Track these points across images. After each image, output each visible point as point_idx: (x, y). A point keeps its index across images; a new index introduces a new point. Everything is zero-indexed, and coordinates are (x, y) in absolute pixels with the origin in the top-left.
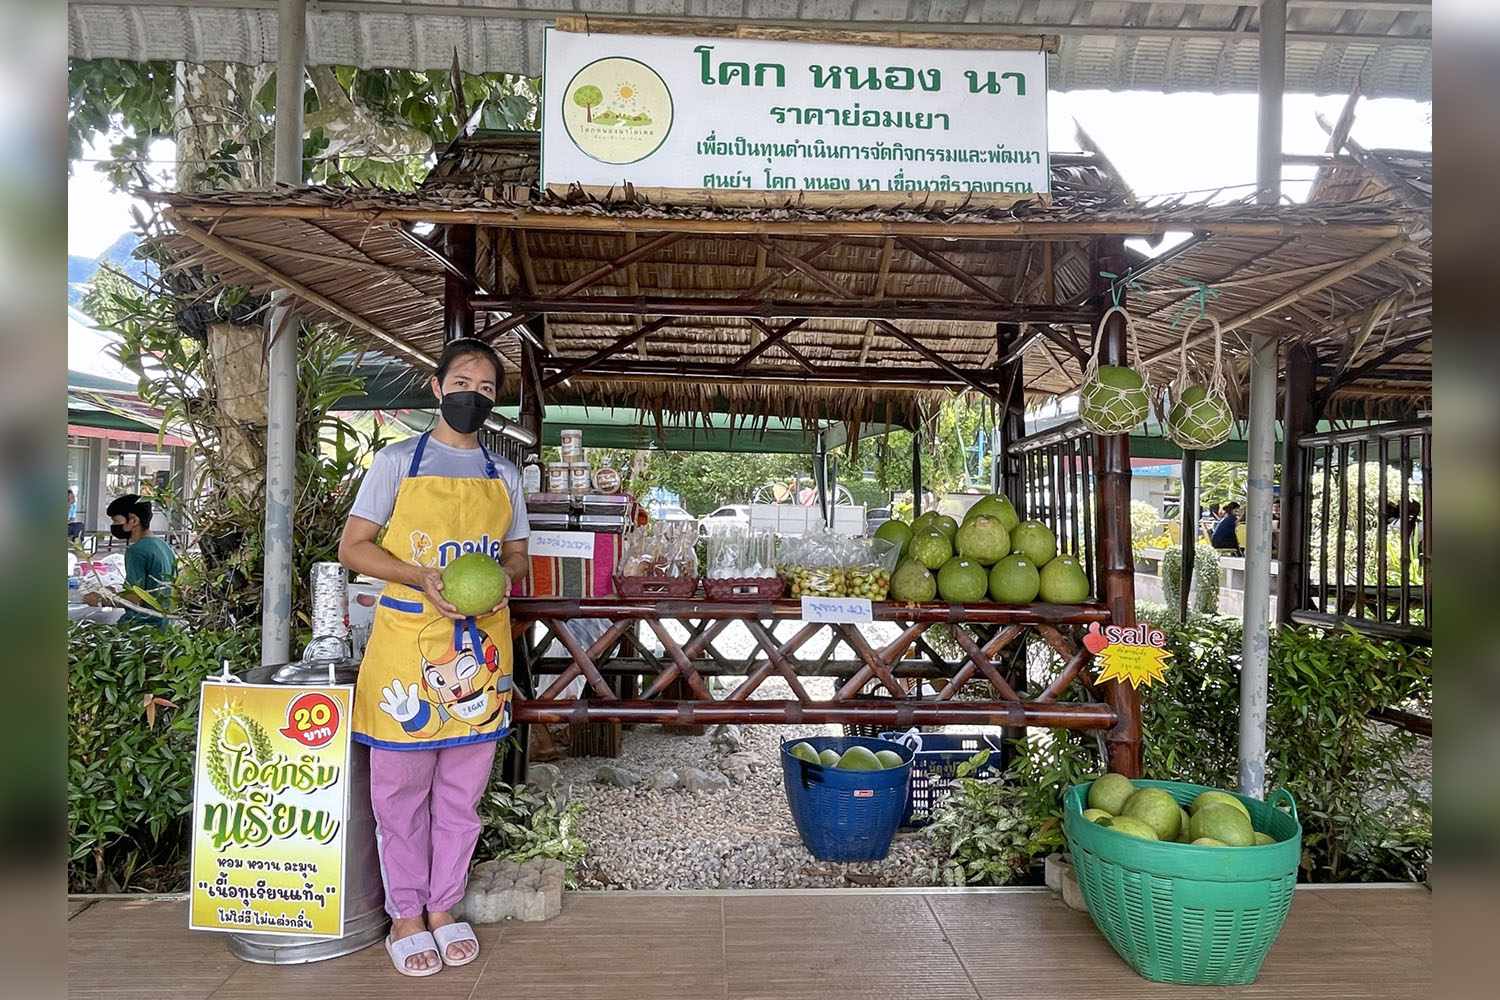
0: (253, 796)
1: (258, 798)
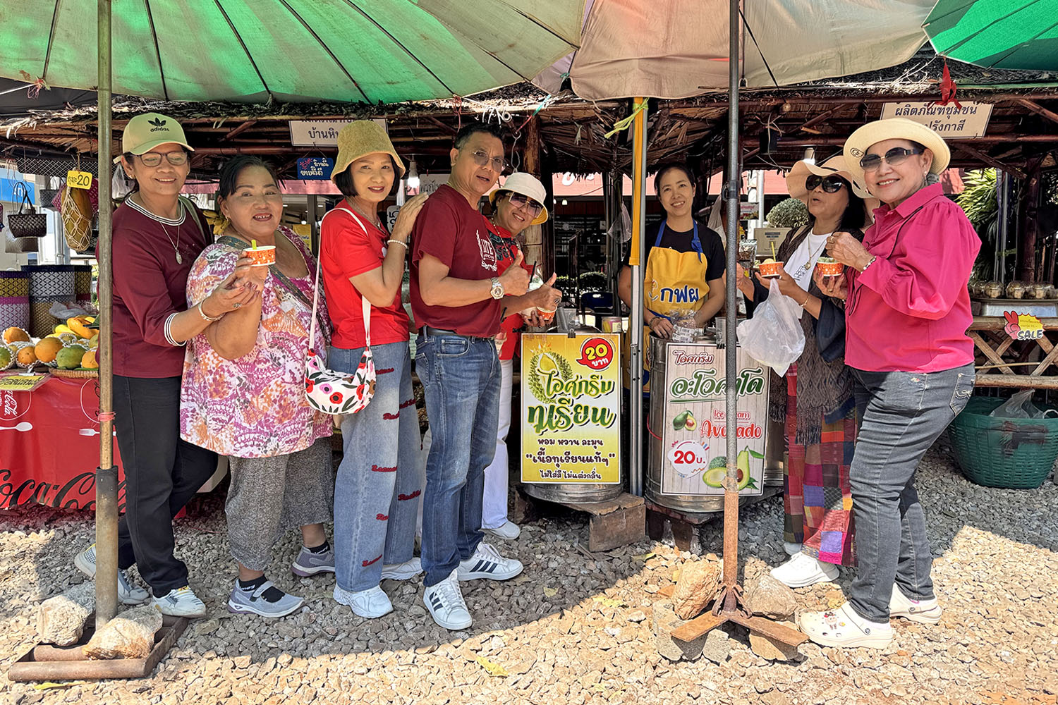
0: (560, 401)
1: (563, 401)
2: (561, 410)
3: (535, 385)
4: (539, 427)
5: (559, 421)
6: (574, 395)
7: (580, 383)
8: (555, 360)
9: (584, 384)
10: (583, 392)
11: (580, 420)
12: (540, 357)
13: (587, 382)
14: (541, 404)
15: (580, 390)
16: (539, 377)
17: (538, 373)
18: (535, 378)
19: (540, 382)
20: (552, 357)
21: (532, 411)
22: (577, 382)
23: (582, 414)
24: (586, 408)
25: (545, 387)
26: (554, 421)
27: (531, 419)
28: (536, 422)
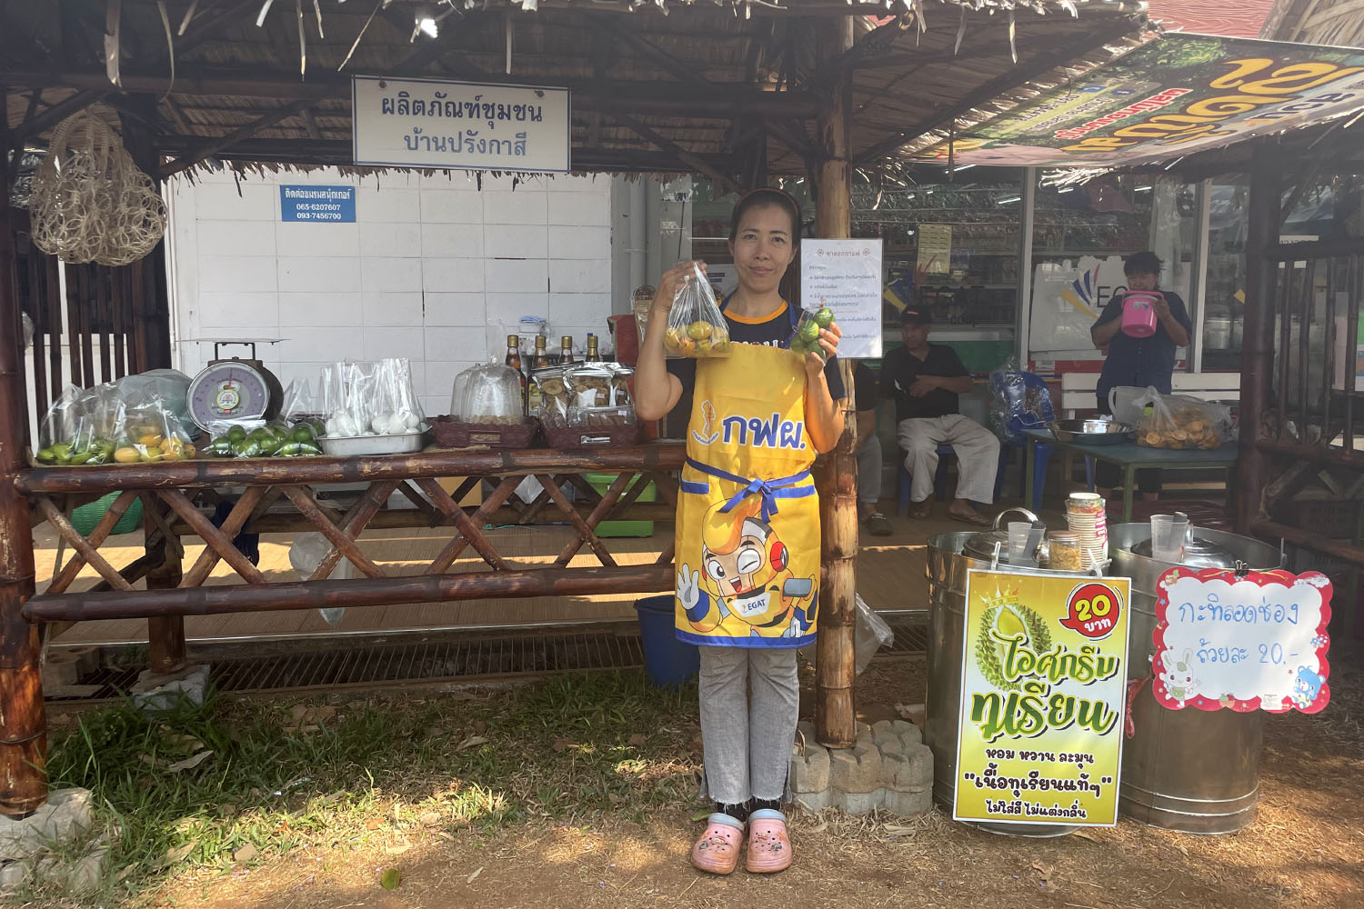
0: (1028, 687)
1: (1034, 688)
2: (1029, 702)
3: (986, 658)
4: (990, 729)
5: (1024, 720)
6: (1052, 678)
7: (1064, 660)
8: (1023, 617)
9: (1069, 660)
10: (1067, 674)
11: (1058, 720)
12: (999, 611)
13: (1074, 657)
14: (995, 690)
15: (1062, 671)
16: (995, 646)
17: (993, 638)
18: (987, 647)
19: (996, 654)
20: (1018, 613)
21: (979, 701)
22: (1058, 658)
23: (1063, 711)
24: (1071, 701)
25: (1003, 662)
26: (1016, 720)
27: (977, 715)
28: (985, 719)
